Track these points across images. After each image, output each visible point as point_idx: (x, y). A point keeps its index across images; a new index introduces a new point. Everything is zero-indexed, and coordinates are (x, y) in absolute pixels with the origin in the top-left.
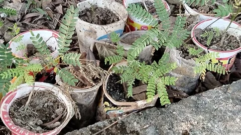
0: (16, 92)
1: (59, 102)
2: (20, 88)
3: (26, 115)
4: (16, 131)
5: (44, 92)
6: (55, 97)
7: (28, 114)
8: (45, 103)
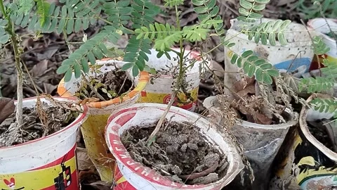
0: (134, 111)
1: (208, 148)
2: (141, 108)
3: (149, 154)
4: (136, 169)
5: (181, 126)
6: (202, 137)
7: (152, 153)
8: (183, 143)
